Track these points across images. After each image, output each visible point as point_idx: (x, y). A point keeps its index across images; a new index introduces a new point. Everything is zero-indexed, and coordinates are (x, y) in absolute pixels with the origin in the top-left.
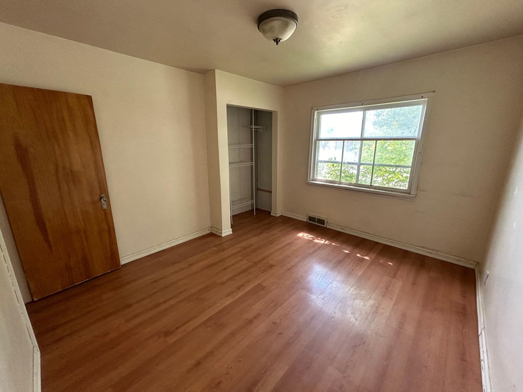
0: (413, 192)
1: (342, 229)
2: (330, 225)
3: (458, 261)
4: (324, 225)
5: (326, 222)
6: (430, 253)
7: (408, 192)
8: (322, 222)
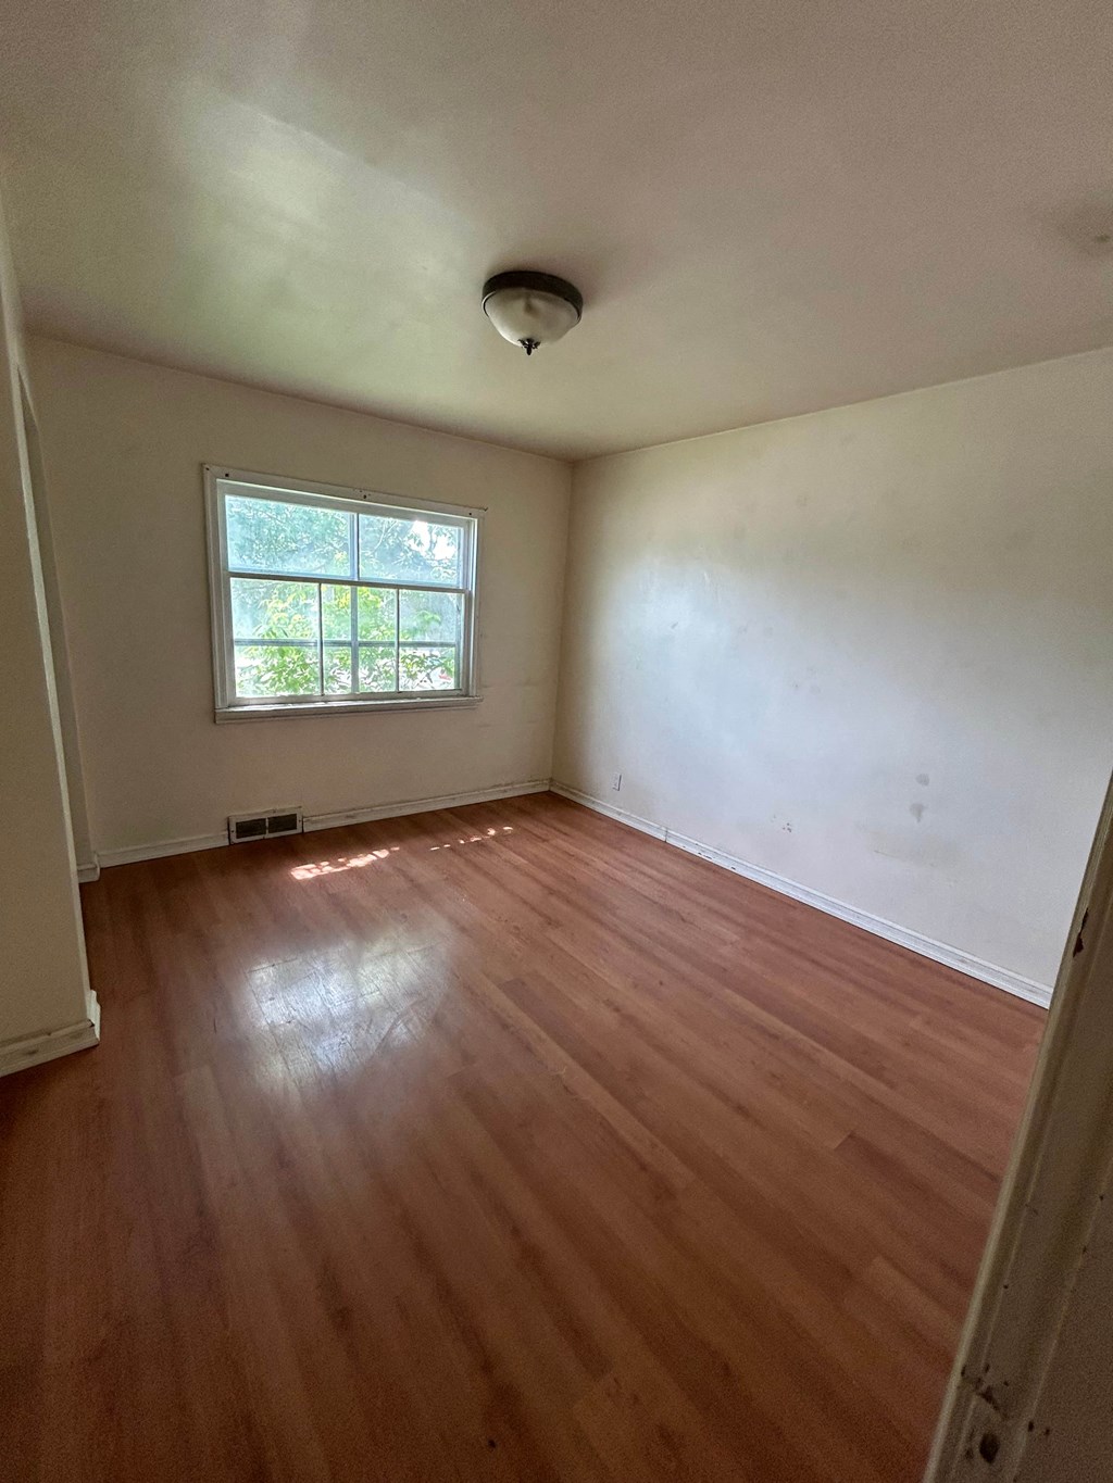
0: (473, 691)
1: (348, 817)
2: (313, 822)
3: (534, 786)
4: (295, 828)
5: (299, 818)
6: (505, 791)
7: (463, 692)
8: (289, 821)
